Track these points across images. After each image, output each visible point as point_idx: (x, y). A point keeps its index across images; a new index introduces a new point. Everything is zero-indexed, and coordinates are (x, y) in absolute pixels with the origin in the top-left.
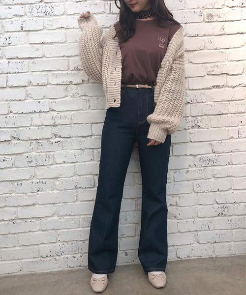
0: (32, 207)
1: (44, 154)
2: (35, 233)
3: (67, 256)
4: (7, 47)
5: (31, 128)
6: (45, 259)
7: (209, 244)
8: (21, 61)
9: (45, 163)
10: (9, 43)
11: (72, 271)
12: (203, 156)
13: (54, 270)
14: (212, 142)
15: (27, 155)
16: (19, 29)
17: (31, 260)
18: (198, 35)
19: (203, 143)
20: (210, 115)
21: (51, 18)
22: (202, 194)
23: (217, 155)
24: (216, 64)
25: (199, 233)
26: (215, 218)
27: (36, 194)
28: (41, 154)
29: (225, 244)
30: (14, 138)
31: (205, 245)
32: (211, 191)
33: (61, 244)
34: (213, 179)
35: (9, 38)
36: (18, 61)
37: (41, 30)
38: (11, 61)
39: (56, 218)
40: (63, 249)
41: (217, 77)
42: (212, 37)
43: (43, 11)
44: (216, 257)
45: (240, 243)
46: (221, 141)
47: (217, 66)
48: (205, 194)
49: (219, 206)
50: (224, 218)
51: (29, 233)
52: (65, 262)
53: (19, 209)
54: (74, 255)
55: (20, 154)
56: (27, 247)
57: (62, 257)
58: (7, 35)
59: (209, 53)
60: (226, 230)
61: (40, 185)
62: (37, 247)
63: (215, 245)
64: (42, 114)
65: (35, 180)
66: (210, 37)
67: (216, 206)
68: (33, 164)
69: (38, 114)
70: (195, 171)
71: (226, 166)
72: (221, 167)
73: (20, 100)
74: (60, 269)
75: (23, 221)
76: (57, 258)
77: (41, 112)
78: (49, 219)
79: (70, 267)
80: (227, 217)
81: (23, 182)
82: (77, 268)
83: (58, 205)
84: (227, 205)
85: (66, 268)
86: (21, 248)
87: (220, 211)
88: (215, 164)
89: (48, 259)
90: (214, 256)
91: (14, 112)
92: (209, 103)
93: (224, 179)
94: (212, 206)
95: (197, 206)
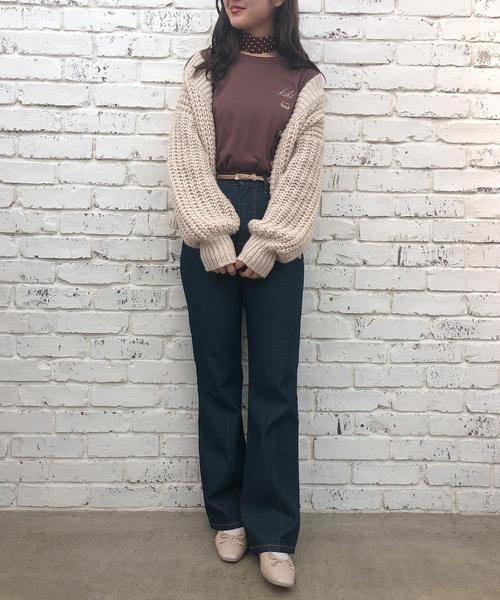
0: (120, 387)
1: (149, 288)
2: (120, 435)
3: (175, 484)
4: (100, 85)
5: (131, 238)
6: (134, 487)
7: (447, 489)
8: (122, 112)
9: (151, 307)
10: (103, 78)
11: (182, 515)
12: (448, 319)
13: (149, 509)
14: (468, 295)
15: (119, 287)
16: (124, 53)
17: (108, 486)
18: (458, 90)
19: (450, 295)
20: (470, 243)
21: (185, 38)
22: (442, 391)
23: (476, 319)
24: (489, 147)
25: (429, 465)
26: (462, 440)
27: (128, 362)
28: (143, 288)
29: (478, 490)
30: (98, 254)
31: (439, 489)
32: (459, 388)
33: (167, 461)
34: (464, 365)
35: (104, 68)
36: (117, 111)
37: (165, 58)
38: (105, 110)
39: (161, 411)
40: (169, 471)
41: (488, 171)
42: (484, 96)
43: (172, 23)
44: (459, 514)
46: (484, 294)
47: (490, 151)
48: (446, 391)
49: (472, 417)
50: (480, 440)
51: (110, 435)
52: (172, 496)
53: (95, 386)
54: (190, 485)
55: (105, 284)
56: (104, 462)
57: (167, 485)
58: (100, 63)
59: (477, 125)
60: (481, 465)
61: (138, 348)
62: (120, 462)
63: (460, 491)
64: (152, 214)
65: (129, 337)
66: (481, 96)
67: (466, 414)
68: (129, 305)
69: (146, 214)
70: (432, 345)
71: (493, 343)
72: (483, 343)
73: (114, 185)
74: (160, 508)
75: (101, 411)
76: (157, 486)
77: (151, 210)
78: (149, 412)
79: (180, 506)
80: (485, 440)
81: (106, 339)
82: (191, 510)
83: (167, 386)
84: (488, 416)
85: (173, 508)
86: (91, 462)
87: (473, 426)
88: (471, 336)
89: (141, 486)
90: (454, 512)
91: (101, 206)
92: (469, 220)
93: (485, 366)
94: (457, 417)
95: (430, 413)
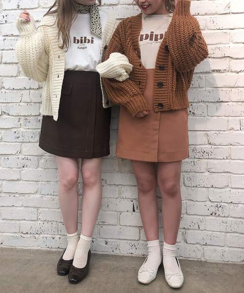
0: (17, 182)
1: (31, 130)
2: (18, 208)
3: (45, 235)
4: (4, 25)
5: (21, 104)
6: (25, 236)
7: (198, 246)
8: (15, 38)
9: (32, 140)
10: (6, 21)
11: (49, 252)
14: (209, 132)
15: (15, 130)
16: (16, 7)
17: (12, 235)
18: (198, 14)
20: (208, 102)
22: (193, 188)
23: (213, 147)
24: (218, 46)
25: (187, 231)
26: (207, 218)
27: (21, 169)
28: (27, 130)
29: (217, 248)
30: (5, 113)
31: (193, 246)
32: (204, 187)
33: (42, 223)
34: (207, 174)
35: (6, 16)
36: (13, 38)
37: (36, 8)
38: (7, 38)
39: (38, 196)
40: (42, 228)
41: (219, 60)
42: (215, 16)
44: (206, 262)
45: (235, 249)
46: (219, 132)
47: (219, 48)
48: (196, 188)
49: (213, 204)
50: (218, 218)
51: (13, 208)
52: (44, 242)
53: (4, 182)
54: (54, 236)
55: (8, 129)
56: (9, 222)
57: (42, 236)
58: (4, 13)
59: (211, 33)
60: (219, 233)
61: (25, 162)
62: (18, 222)
63: (206, 248)
64: (31, 91)
65: (21, 156)
66: (213, 16)
67: (209, 203)
68: (20, 140)
69: (28, 91)
70: (187, 162)
71: (224, 161)
72: (217, 161)
73: (12, 76)
74: (38, 248)
75: (8, 195)
76: (37, 236)
77: (30, 89)
78: (32, 196)
79: (48, 247)
80: (221, 218)
81: (10, 157)
82: (55, 250)
83: (41, 183)
84: (222, 204)
85: (45, 248)
86: (4, 221)
87: (213, 209)
88: (210, 157)
89: (29, 236)
90: (203, 260)
91: (6, 88)
92: (208, 89)
93: (220, 174)
94: (203, 204)
95: (187, 201)
